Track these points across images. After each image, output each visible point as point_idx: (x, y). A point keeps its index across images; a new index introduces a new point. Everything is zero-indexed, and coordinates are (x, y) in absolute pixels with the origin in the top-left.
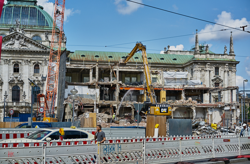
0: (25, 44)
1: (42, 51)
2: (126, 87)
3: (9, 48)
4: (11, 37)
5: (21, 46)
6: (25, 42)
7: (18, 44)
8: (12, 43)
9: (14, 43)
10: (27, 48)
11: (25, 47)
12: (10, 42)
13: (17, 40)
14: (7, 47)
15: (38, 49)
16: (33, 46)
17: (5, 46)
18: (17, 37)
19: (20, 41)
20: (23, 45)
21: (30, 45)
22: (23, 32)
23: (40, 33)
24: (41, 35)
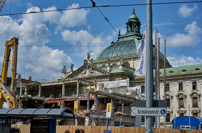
0: (92, 71)
1: (103, 75)
2: (49, 100)
3: (83, 76)
4: (84, 67)
5: (91, 74)
6: (92, 70)
7: (88, 73)
8: (84, 72)
9: (86, 72)
10: (94, 74)
11: (92, 74)
12: (83, 72)
13: (88, 69)
14: (83, 75)
15: (102, 74)
16: (98, 73)
17: (81, 75)
18: (87, 67)
19: (89, 70)
20: (92, 73)
21: (96, 71)
22: (91, 62)
23: (129, 60)
24: (129, 62)
